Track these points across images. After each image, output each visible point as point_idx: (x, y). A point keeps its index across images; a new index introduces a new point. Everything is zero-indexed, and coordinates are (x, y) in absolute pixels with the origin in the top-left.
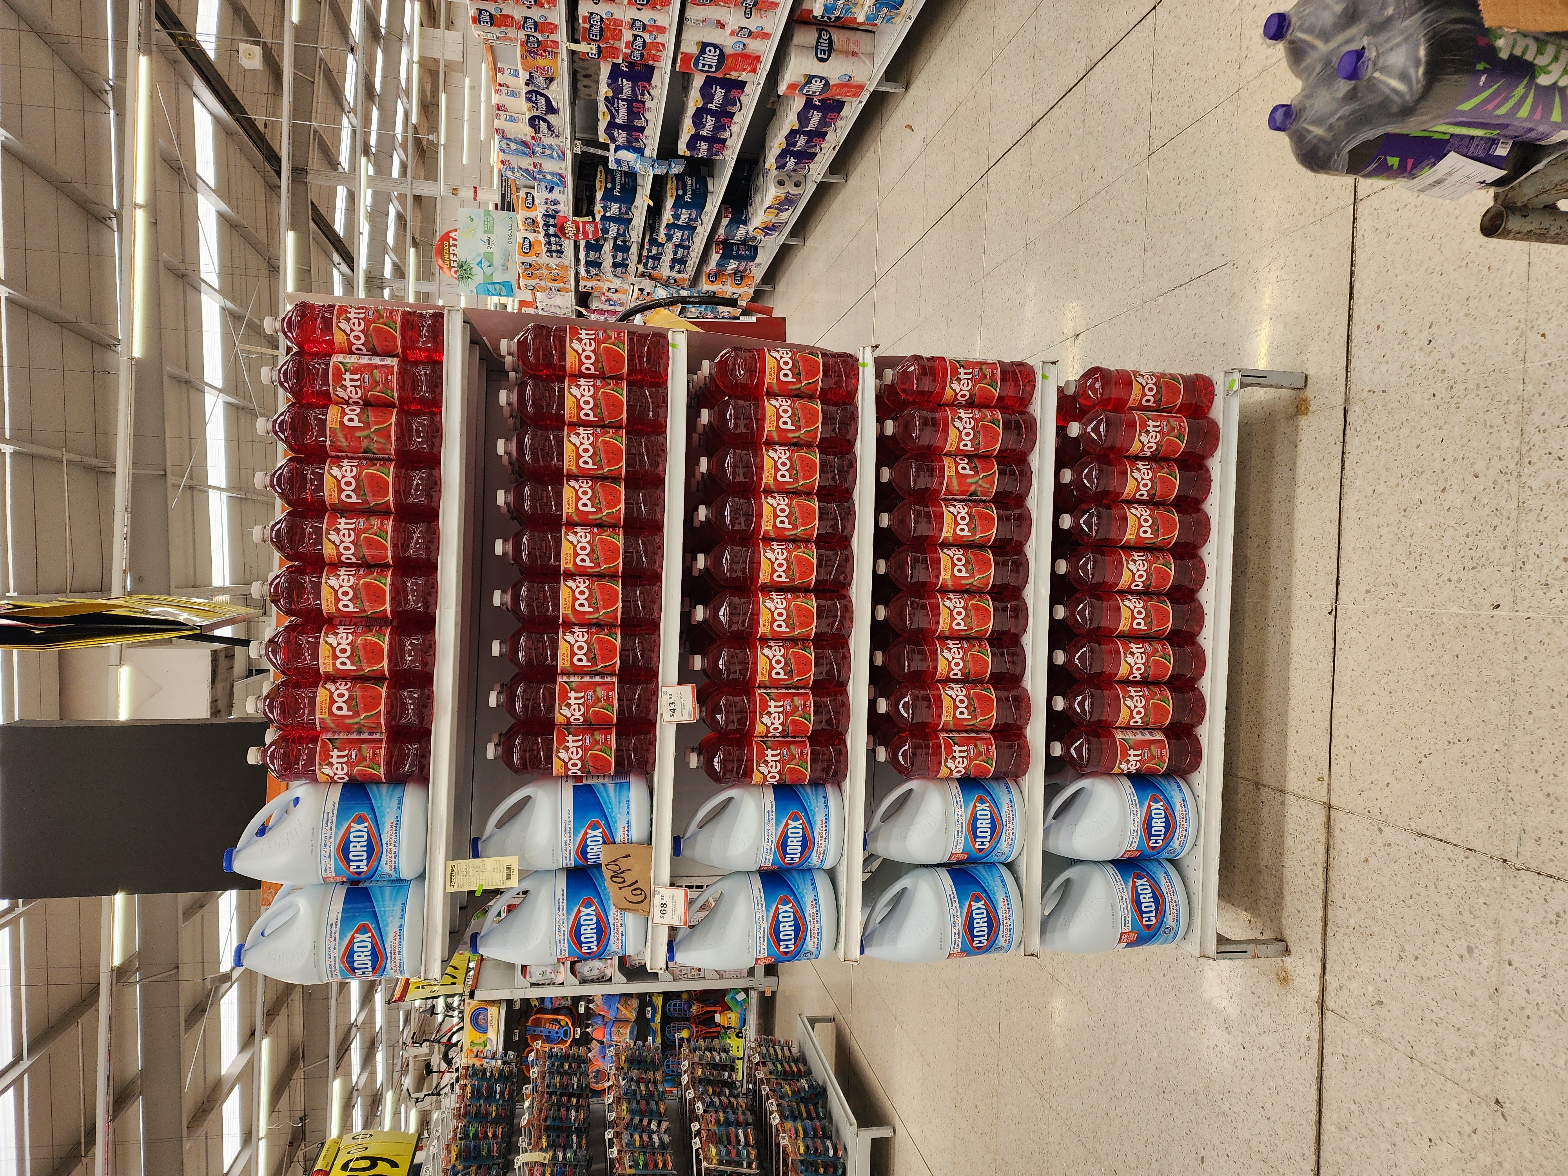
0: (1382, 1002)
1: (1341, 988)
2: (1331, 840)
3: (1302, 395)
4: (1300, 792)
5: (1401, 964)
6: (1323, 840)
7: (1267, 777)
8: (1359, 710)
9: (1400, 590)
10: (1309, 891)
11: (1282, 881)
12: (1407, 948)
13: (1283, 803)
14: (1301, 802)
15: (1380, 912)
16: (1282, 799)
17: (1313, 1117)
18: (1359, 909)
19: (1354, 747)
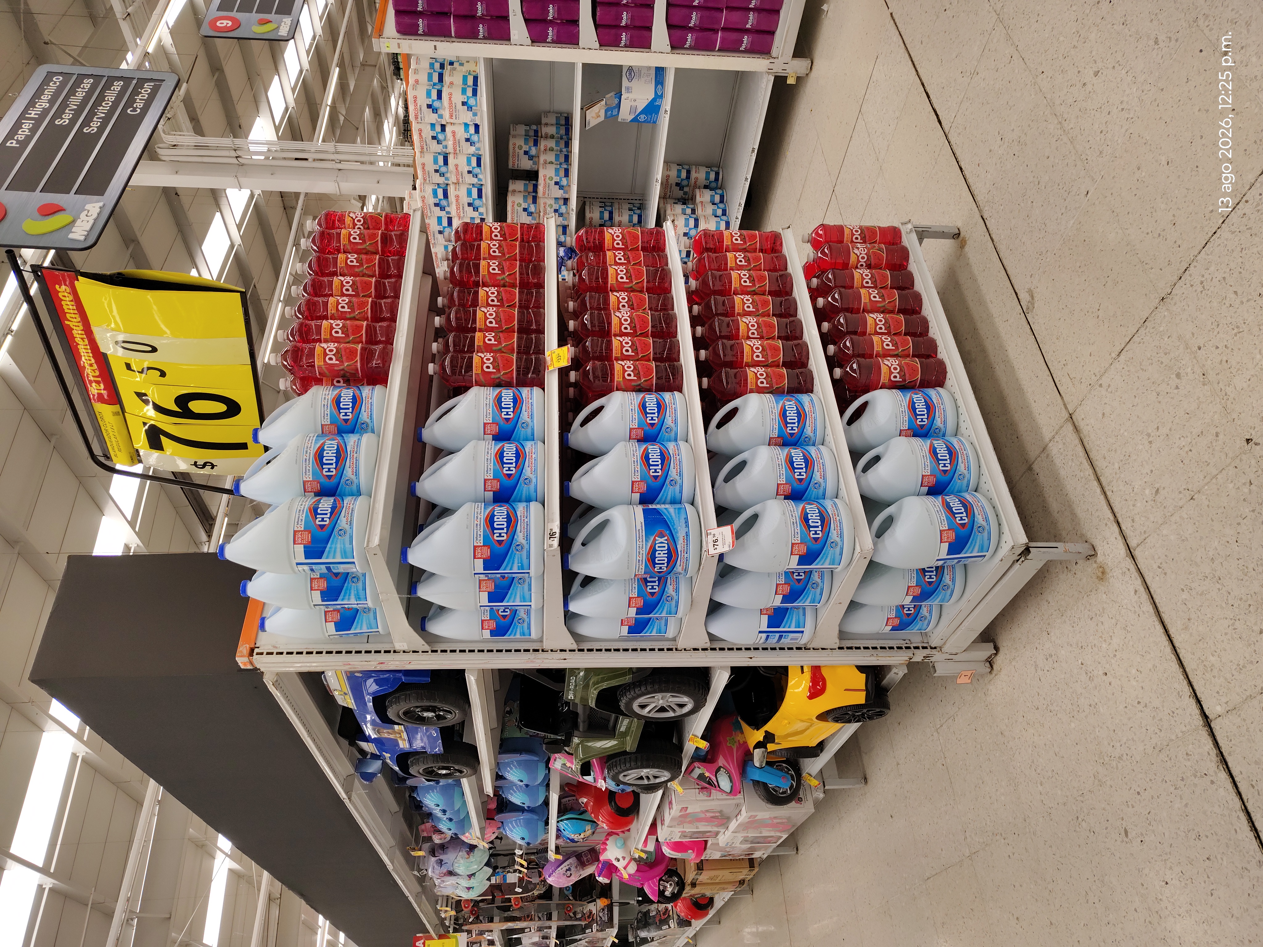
0: (1158, 489)
1: (1133, 521)
2: (1081, 435)
3: (960, 238)
4: (1053, 434)
5: (1153, 445)
6: (1077, 441)
7: (1033, 451)
8: (1057, 339)
9: (1044, 252)
10: (1087, 486)
11: (1070, 506)
12: (1150, 431)
13: (1048, 456)
14: (1057, 438)
15: (1126, 434)
16: (1045, 455)
17: (1168, 649)
18: (1116, 451)
19: (1065, 362)
